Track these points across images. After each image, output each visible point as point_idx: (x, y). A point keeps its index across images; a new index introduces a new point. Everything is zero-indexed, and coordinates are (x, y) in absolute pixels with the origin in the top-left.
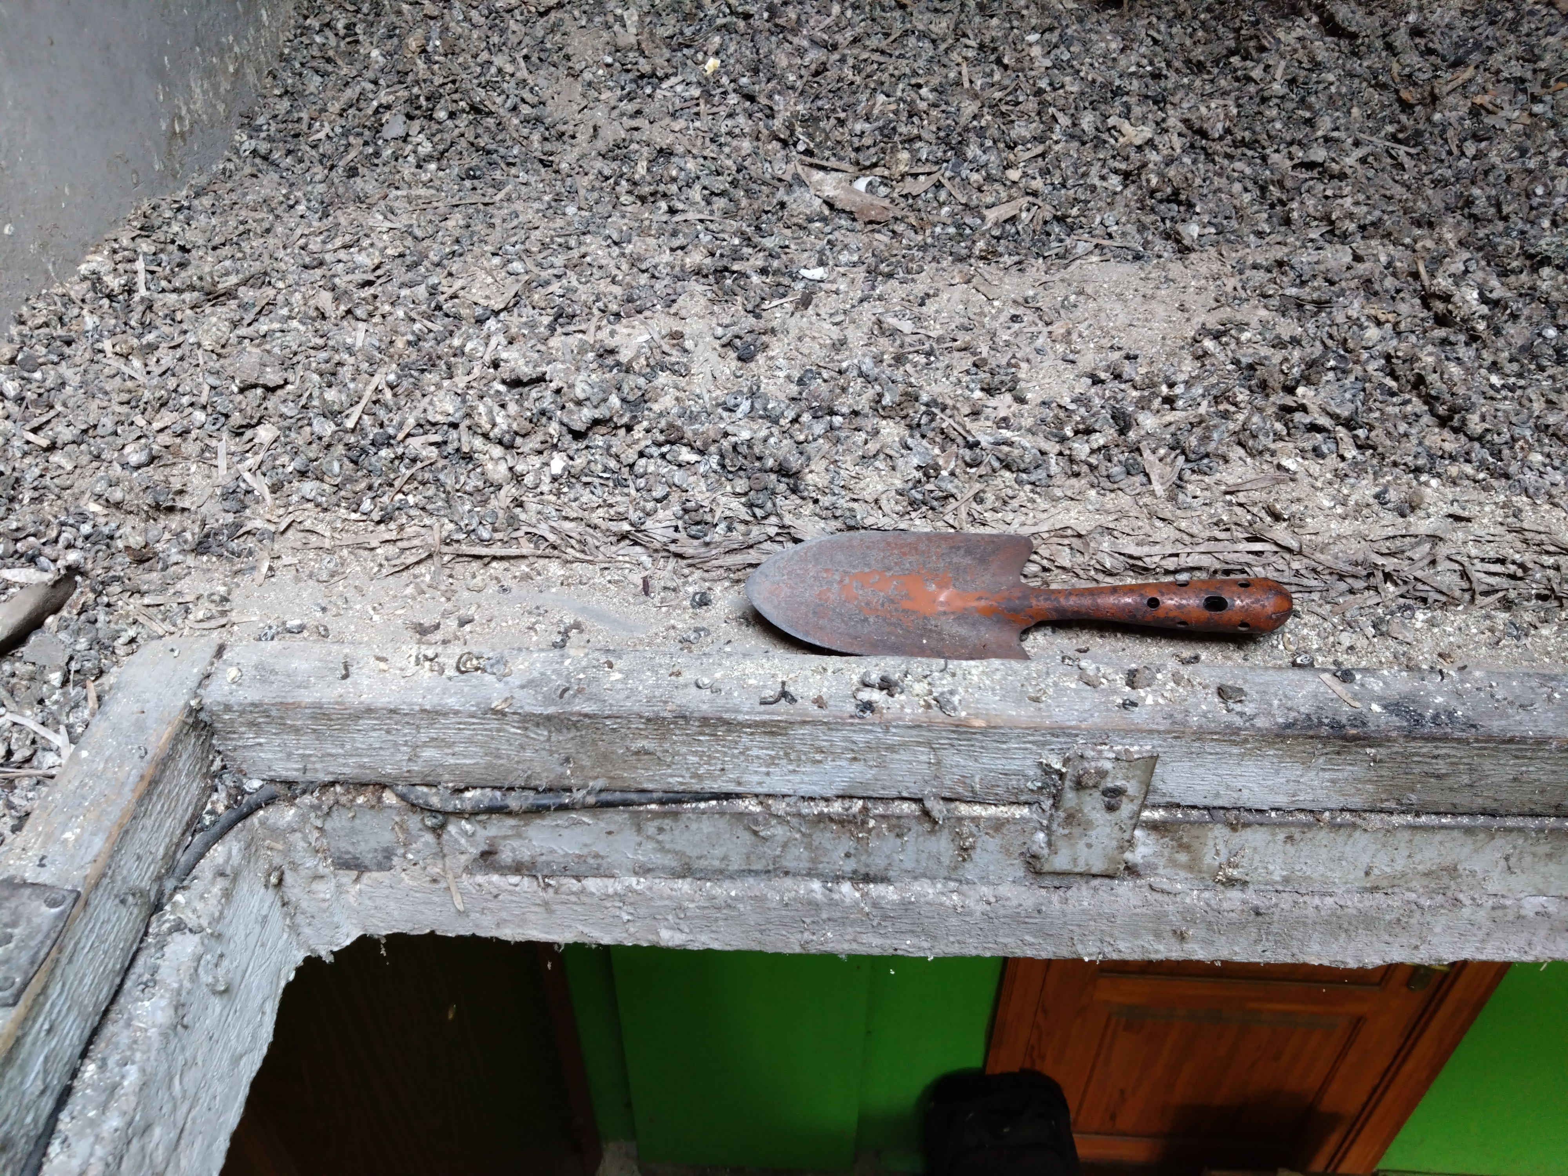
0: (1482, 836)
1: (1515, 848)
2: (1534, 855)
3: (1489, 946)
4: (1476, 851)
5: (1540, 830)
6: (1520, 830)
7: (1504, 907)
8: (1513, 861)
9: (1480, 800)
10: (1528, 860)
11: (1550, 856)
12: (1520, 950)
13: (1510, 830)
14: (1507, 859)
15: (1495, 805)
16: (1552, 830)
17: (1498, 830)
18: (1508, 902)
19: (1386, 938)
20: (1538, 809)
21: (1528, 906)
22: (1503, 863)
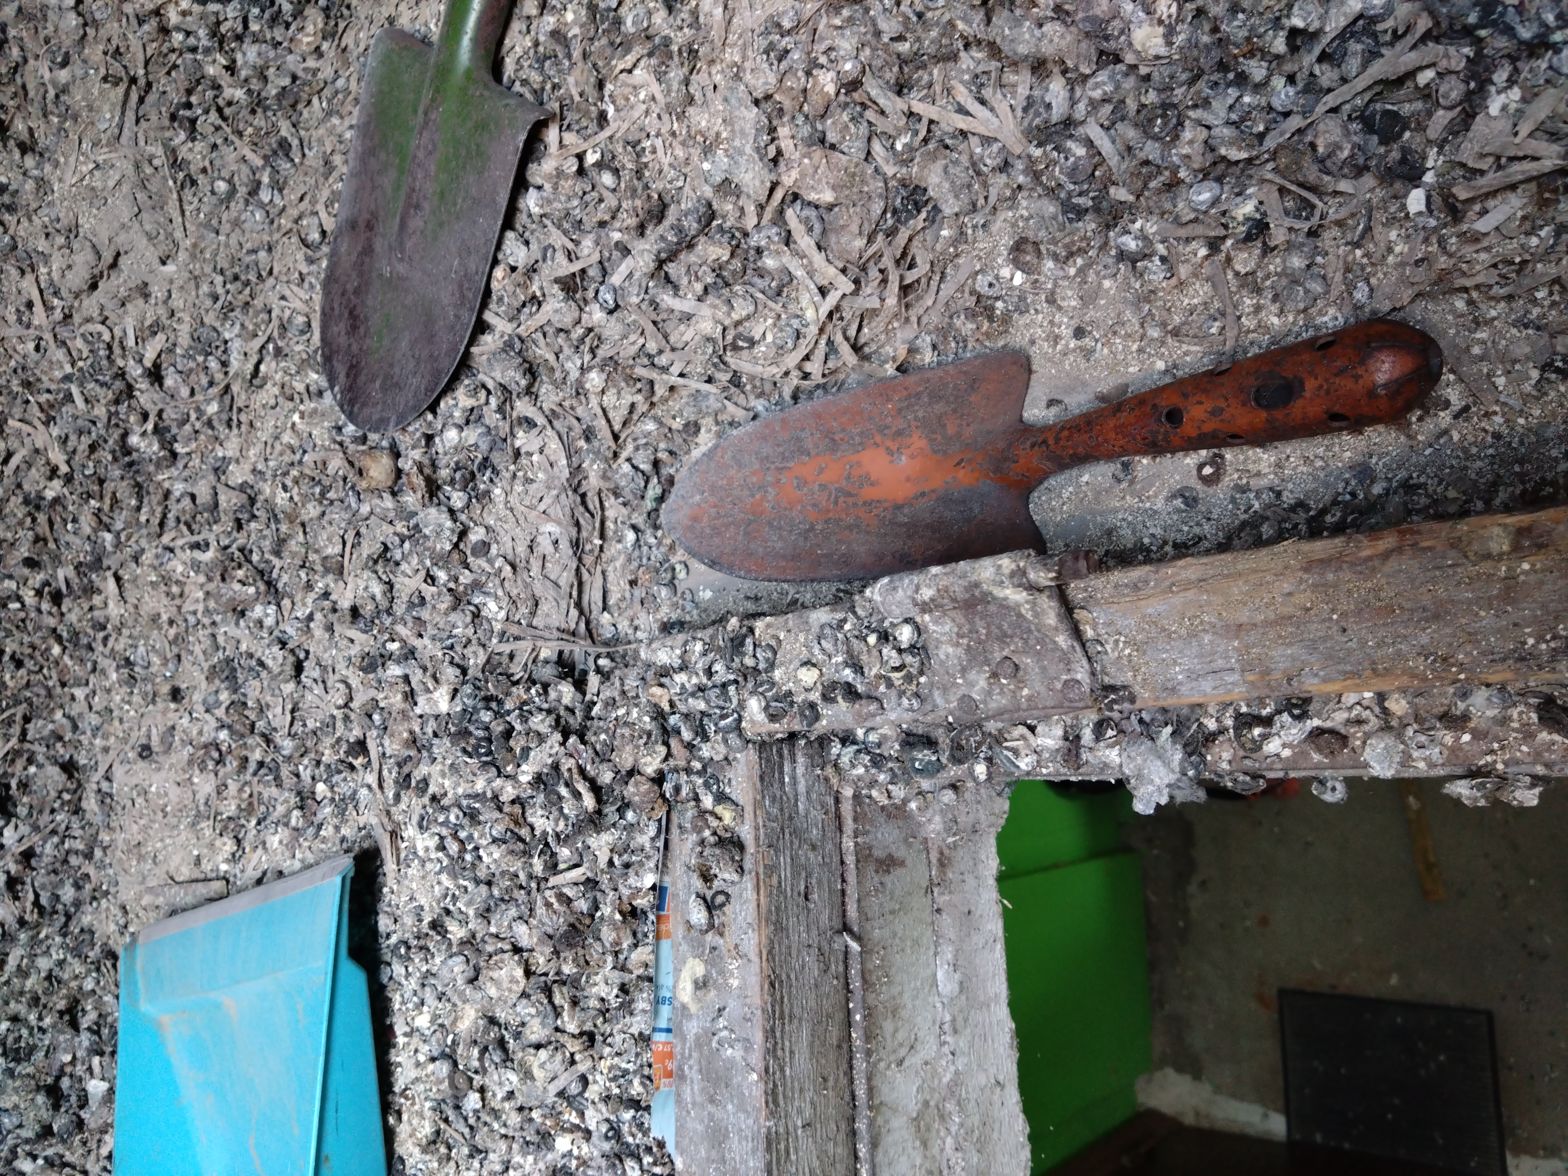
0: (880, 1121)
1: (888, 1067)
2: (896, 1031)
3: (991, 992)
4: (895, 1111)
5: (868, 1053)
6: (869, 1079)
7: (954, 1020)
8: (903, 1052)
9: (839, 1150)
10: (900, 1036)
11: (894, 1013)
12: (992, 950)
13: (871, 1091)
14: (900, 1063)
15: (843, 1126)
16: (868, 1037)
17: (870, 1108)
18: (948, 1018)
19: (995, 1136)
20: (845, 1066)
21: (949, 987)
22: (906, 1063)
